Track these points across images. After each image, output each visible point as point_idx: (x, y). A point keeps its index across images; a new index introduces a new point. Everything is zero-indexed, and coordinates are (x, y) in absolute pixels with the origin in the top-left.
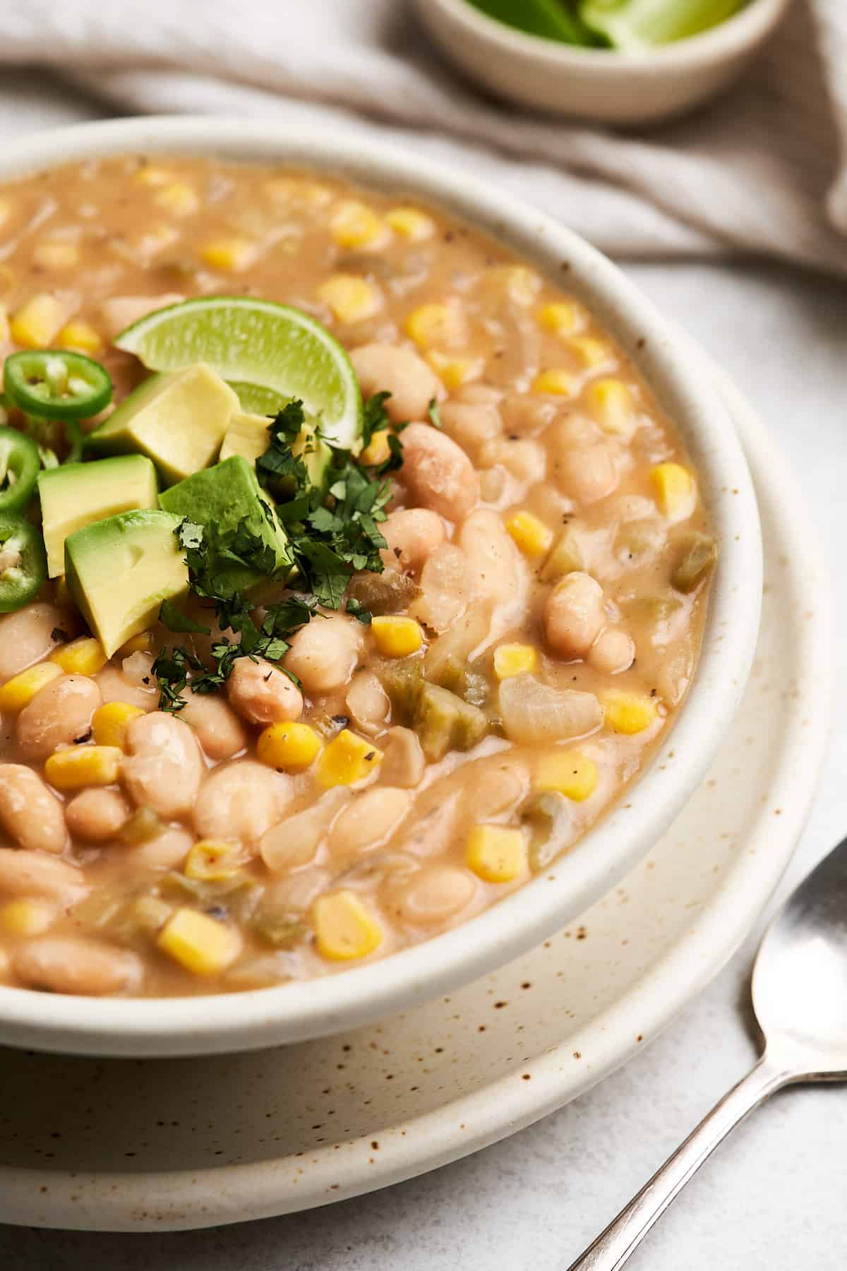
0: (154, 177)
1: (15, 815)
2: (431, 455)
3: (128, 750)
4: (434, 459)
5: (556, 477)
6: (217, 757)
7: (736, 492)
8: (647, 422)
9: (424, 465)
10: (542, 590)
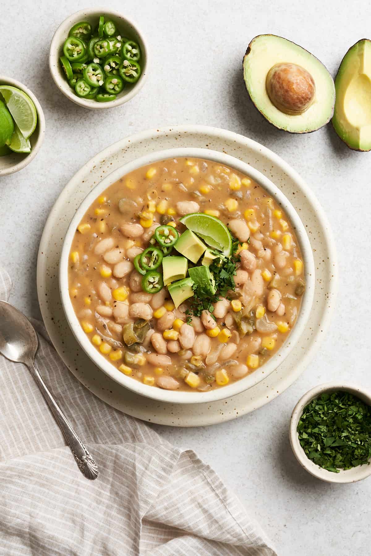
0: (189, 163)
1: (157, 349)
2: (247, 260)
3: (180, 333)
4: (248, 261)
5: (273, 261)
6: (197, 333)
7: (311, 275)
8: (294, 244)
9: (245, 262)
10: (267, 291)
